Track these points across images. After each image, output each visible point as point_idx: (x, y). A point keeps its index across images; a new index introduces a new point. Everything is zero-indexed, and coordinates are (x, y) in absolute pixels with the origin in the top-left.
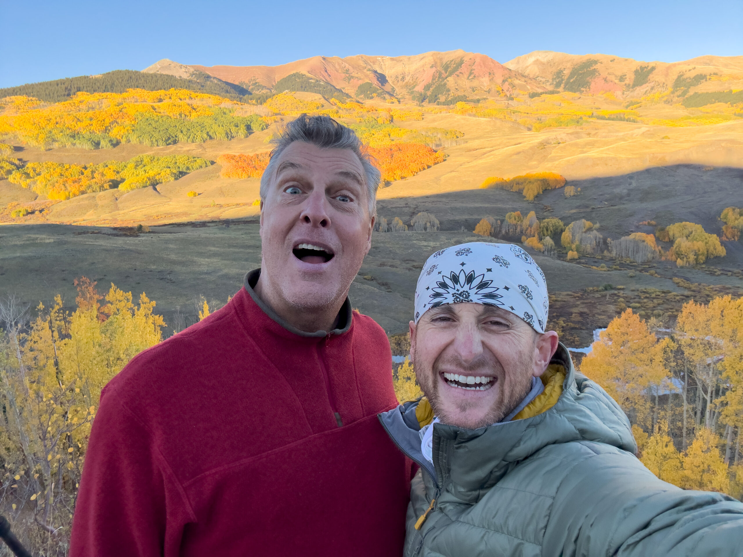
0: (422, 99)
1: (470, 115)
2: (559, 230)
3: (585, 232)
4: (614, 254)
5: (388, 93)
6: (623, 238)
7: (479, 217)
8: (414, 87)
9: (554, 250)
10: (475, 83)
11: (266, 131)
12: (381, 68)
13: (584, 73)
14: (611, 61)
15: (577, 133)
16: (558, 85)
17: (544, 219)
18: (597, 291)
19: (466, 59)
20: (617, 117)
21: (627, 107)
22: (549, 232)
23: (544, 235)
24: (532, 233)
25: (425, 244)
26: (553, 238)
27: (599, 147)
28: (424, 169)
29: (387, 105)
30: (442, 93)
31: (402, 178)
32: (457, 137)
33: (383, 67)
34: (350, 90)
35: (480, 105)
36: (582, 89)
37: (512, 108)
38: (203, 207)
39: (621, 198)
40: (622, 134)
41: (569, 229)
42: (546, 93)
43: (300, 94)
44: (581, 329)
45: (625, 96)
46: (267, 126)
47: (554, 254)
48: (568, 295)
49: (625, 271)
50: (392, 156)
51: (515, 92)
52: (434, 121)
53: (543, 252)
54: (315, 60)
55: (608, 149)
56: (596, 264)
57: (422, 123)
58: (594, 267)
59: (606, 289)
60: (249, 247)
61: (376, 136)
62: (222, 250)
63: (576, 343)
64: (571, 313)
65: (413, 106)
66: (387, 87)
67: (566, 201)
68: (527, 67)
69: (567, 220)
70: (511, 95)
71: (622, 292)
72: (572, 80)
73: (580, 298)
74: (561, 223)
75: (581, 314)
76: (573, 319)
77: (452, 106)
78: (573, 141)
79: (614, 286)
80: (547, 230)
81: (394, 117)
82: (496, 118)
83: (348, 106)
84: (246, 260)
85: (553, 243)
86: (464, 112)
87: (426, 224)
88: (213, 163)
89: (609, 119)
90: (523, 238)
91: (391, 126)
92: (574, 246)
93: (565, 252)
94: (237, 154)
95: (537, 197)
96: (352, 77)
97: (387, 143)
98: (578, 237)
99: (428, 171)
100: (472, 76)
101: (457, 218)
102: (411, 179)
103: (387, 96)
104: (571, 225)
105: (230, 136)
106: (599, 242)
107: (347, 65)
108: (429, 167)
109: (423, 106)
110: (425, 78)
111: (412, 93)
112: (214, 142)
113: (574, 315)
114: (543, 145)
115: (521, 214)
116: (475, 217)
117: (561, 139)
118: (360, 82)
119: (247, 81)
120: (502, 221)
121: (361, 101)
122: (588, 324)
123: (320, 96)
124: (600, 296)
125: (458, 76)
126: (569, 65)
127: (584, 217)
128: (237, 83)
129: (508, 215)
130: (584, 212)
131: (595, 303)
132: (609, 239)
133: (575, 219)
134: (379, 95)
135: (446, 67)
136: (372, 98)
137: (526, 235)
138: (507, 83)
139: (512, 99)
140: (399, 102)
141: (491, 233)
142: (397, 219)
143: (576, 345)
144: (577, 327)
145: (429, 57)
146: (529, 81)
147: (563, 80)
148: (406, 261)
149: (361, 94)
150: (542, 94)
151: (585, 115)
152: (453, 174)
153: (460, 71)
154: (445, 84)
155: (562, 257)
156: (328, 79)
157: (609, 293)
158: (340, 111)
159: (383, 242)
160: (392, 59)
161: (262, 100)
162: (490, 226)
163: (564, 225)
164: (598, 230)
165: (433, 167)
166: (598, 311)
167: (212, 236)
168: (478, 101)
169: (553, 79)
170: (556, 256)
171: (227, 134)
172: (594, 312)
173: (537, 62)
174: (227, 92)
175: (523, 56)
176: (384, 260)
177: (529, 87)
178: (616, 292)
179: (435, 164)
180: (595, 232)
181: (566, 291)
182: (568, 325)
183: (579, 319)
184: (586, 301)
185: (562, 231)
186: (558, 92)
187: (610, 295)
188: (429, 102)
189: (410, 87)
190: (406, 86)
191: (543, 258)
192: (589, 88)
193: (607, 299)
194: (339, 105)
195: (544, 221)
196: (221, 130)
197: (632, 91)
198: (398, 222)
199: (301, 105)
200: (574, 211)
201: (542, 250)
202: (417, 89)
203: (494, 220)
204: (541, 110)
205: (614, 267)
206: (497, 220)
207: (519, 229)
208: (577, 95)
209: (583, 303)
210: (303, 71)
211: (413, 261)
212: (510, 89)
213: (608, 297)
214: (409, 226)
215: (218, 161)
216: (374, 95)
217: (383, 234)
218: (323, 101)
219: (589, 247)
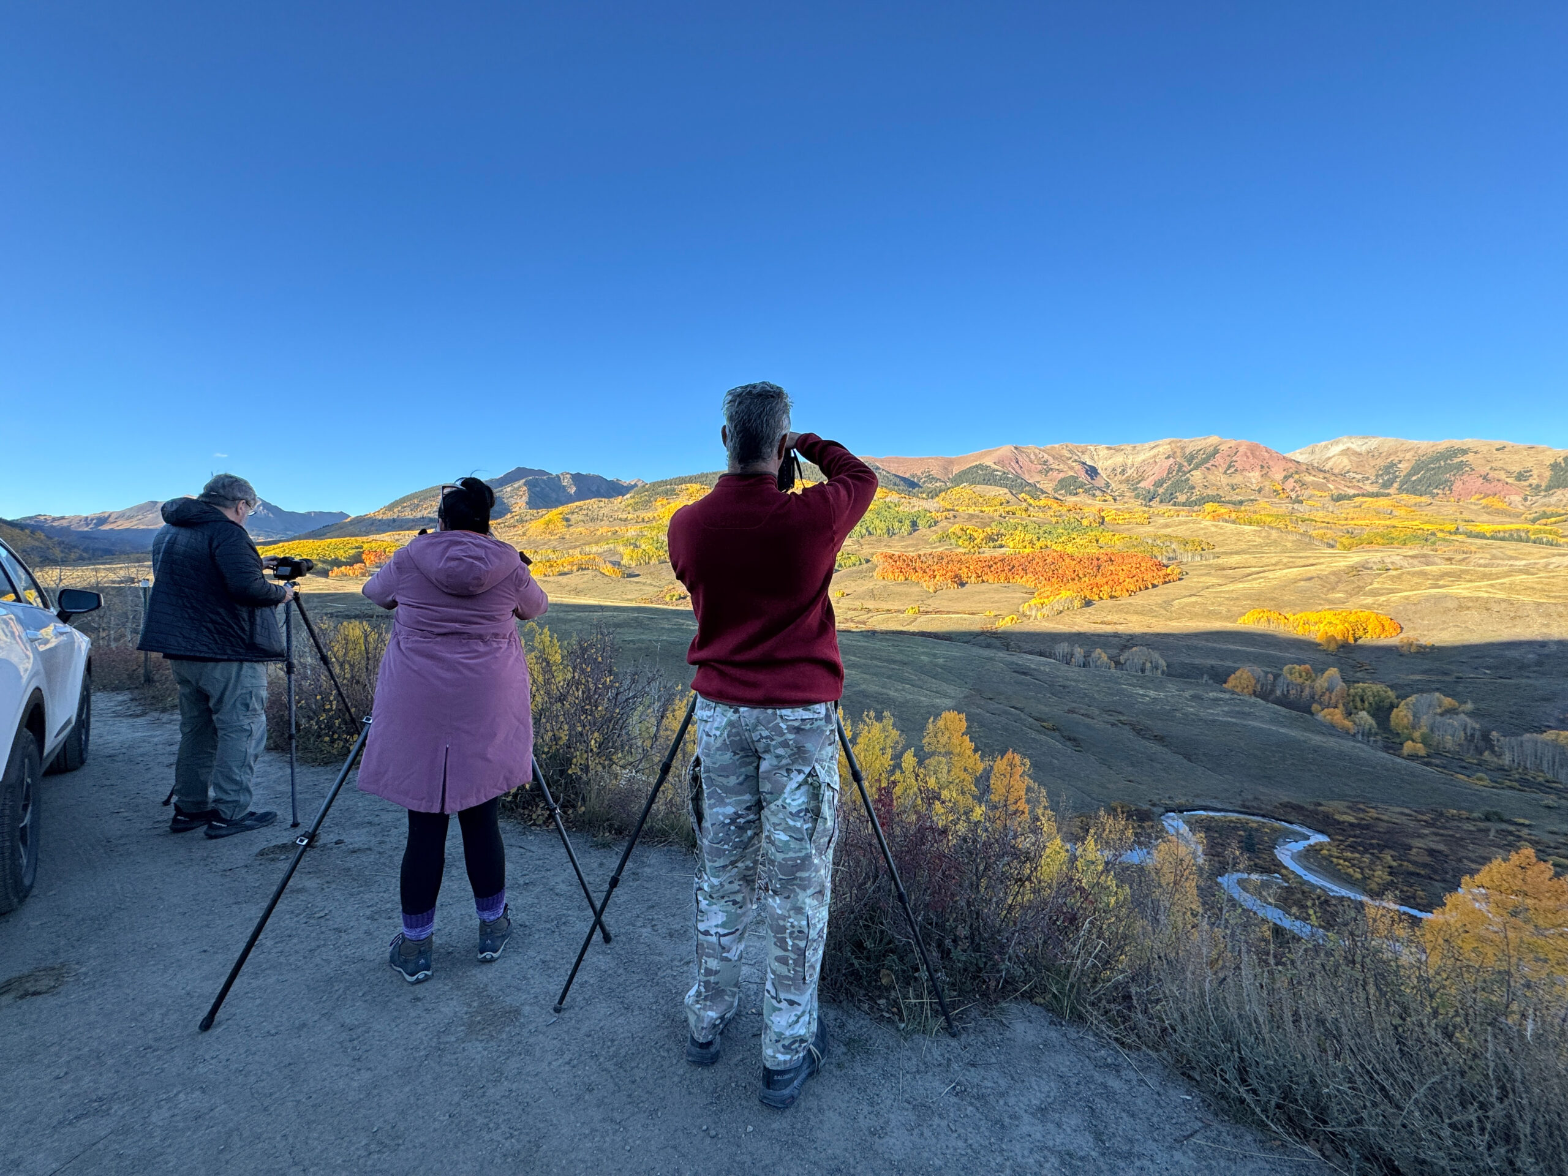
0: (1150, 497)
1: (1226, 521)
2: (1387, 703)
3: (1442, 715)
4: (1507, 759)
5: (1099, 489)
6: (1527, 736)
7: (1236, 665)
8: (1139, 482)
9: (1376, 734)
10: (1237, 479)
11: (933, 528)
12: (1093, 459)
13: (1439, 468)
14: (1497, 450)
15: (1424, 556)
16: (1387, 484)
17: (1355, 682)
18: (1468, 818)
19: (1222, 447)
20: (1511, 535)
21: (1534, 521)
22: (1366, 704)
23: (1356, 708)
24: (1333, 701)
25: (1141, 692)
26: (1373, 716)
27: (1471, 581)
28: (1147, 588)
29: (1098, 504)
30: (1182, 492)
31: (1112, 597)
32: (1203, 550)
33: (1096, 457)
34: (1047, 485)
35: (1243, 508)
36: (1435, 491)
37: (1299, 515)
38: (849, 609)
39: (1522, 667)
40: (1523, 562)
41: (1407, 704)
42: (1363, 495)
43: (979, 488)
44: (1431, 878)
45: (1529, 503)
46: (936, 523)
47: (1375, 742)
48: (1402, 814)
49: (1534, 795)
50: (1099, 567)
51: (1307, 493)
52: (1167, 526)
53: (1354, 735)
54: (1006, 450)
55: (1492, 586)
56: (1468, 772)
57: (1148, 528)
58: (1460, 776)
59: (1487, 819)
60: (895, 662)
61: (1077, 540)
62: (863, 661)
63: (1418, 900)
64: (1410, 848)
65: (1137, 506)
66: (1099, 482)
67: (1401, 659)
68: (1329, 458)
69: (1403, 691)
70: (1298, 496)
71: (1526, 831)
72: (1414, 478)
73: (1428, 824)
74: (1391, 694)
75: (1431, 852)
76: (1413, 858)
77: (1196, 508)
78: (1417, 569)
79: (1507, 817)
80: (1363, 701)
81: (1106, 519)
82: (1272, 528)
83: (1042, 503)
84: (889, 677)
85: (1374, 723)
86: (1216, 517)
87: (1144, 664)
88: (868, 561)
89: (1493, 538)
90: (1315, 707)
91: (1100, 530)
92: (1417, 735)
93: (1398, 741)
94: (897, 553)
95: (1343, 646)
96: (1052, 469)
97: (1093, 550)
98: (1425, 720)
99: (1151, 591)
100: (1232, 470)
101: (1197, 661)
102: (1125, 600)
103: (1098, 493)
104: (1412, 699)
105: (890, 532)
106: (1472, 735)
107: (1046, 456)
108: (1154, 586)
109: (1150, 506)
110: (1158, 471)
111: (1136, 489)
112: (874, 538)
113: (1415, 850)
114: (1356, 570)
115: (1314, 670)
116: (1228, 663)
117: (1392, 563)
118: (1062, 475)
119: (919, 474)
120: (1276, 677)
121: (1060, 497)
122: (1447, 873)
123: (1006, 490)
124: (1473, 828)
125: (1208, 469)
126: (1408, 456)
127: (1438, 690)
128: (907, 476)
129: (1286, 668)
130: (1440, 682)
131: (1462, 839)
132: (1494, 733)
133: (1421, 691)
134: (1086, 491)
135: (1190, 459)
136: (1076, 494)
137: (1321, 704)
138: (1291, 480)
139: (1301, 502)
140: (1115, 500)
141: (1255, 692)
142: (1098, 651)
143: (1419, 904)
144: (1423, 872)
145: (1164, 446)
146: (1333, 478)
147: (1396, 477)
148: (1109, 712)
149: (1061, 489)
150: (1355, 496)
151: (1442, 531)
152: (1194, 599)
153: (1212, 462)
154: (1188, 479)
155: (1391, 748)
156: (1020, 472)
157: (1494, 827)
158: (1031, 509)
159: (1075, 681)
160: (1109, 449)
161: (934, 494)
162: (1253, 682)
163: (1397, 698)
164: (1470, 714)
165: (1161, 586)
166: (1470, 855)
167: (854, 643)
168: (1241, 503)
169: (1377, 476)
170: (1380, 744)
171: (888, 530)
172: (1461, 854)
173: (1345, 452)
174: (895, 484)
175: (1323, 443)
176: (1074, 705)
177: (1331, 487)
178: (1512, 828)
179: (1165, 583)
180: (1462, 716)
181: (1398, 806)
182: (1401, 865)
183: (1428, 859)
184: (1442, 831)
185: (1392, 706)
186: (1388, 495)
187: (1497, 831)
188: (1161, 502)
189: (1133, 484)
190: (1127, 480)
191: (1352, 743)
192: (1450, 490)
193: (1491, 837)
194: (1031, 501)
195: (1356, 685)
196: (882, 525)
197: (1545, 496)
198: (1101, 655)
199: (981, 500)
200: (1418, 677)
201: (1352, 732)
202: (1142, 485)
203: (1262, 674)
204: (1353, 519)
205: (1508, 783)
206: (1267, 673)
207: (1307, 691)
208: (1425, 499)
209: (1436, 834)
210: (988, 462)
211: (1120, 713)
212: (1298, 488)
213: (1492, 833)
214: (1118, 663)
215: (875, 559)
216: (1081, 490)
217: (1077, 669)
218: (1009, 496)
219: (1449, 742)
